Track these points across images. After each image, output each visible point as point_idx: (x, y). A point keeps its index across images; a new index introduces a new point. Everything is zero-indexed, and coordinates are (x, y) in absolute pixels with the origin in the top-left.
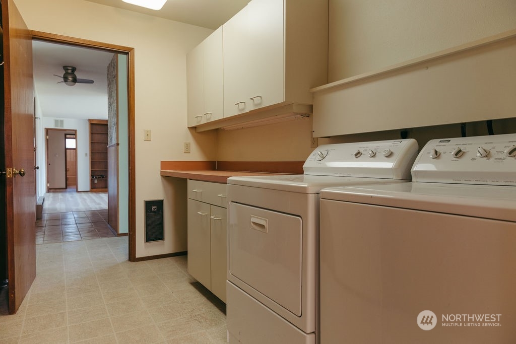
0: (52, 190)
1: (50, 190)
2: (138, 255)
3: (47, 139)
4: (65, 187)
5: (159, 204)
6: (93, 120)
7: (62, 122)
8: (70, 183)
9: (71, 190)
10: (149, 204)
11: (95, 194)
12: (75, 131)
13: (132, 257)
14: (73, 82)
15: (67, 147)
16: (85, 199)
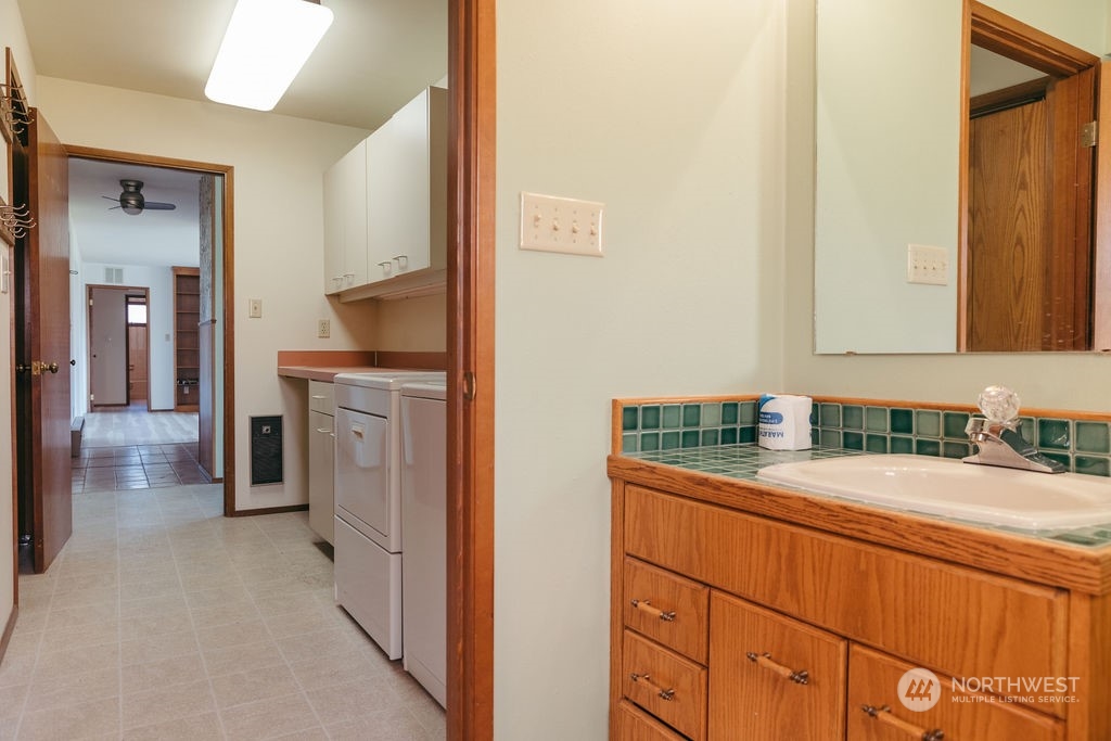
0: (99, 409)
1: (95, 408)
2: (239, 507)
3: (90, 306)
4: (125, 402)
5: (276, 422)
6: (181, 268)
7: (119, 272)
8: (135, 394)
9: (137, 408)
10: (257, 422)
11: (183, 415)
12: (147, 289)
13: (229, 510)
14: (137, 207)
15: (130, 321)
16: (162, 425)
